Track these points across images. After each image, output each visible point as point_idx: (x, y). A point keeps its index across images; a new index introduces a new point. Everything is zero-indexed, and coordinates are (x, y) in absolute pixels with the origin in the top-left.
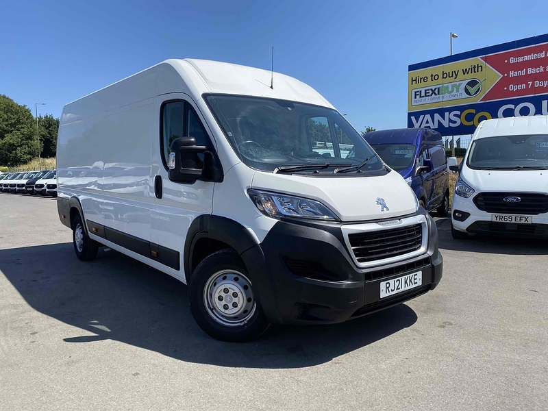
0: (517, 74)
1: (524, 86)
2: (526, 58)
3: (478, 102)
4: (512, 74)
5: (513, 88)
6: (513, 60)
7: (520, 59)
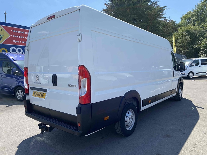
0: (16, 36)
1: (18, 42)
2: (19, 32)
3: (1, 44)
4: (14, 36)
5: (15, 41)
6: (14, 31)
7: (16, 32)
